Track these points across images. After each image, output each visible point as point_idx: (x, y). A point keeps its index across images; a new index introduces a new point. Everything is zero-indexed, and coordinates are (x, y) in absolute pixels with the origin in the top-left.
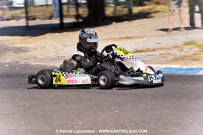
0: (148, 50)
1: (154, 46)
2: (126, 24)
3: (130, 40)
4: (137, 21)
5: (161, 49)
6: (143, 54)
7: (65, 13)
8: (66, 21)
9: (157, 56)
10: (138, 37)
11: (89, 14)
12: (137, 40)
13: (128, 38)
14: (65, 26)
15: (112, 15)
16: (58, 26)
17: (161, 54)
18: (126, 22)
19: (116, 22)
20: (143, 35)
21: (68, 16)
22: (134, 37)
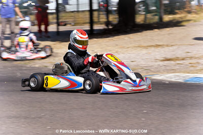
0: (177, 59)
1: (184, 55)
2: (156, 32)
3: (159, 48)
4: (168, 29)
5: (191, 58)
6: (172, 62)
7: (95, 19)
8: (96, 27)
9: (187, 65)
10: (167, 46)
11: (120, 22)
12: (166, 49)
13: (158, 46)
14: (95, 32)
15: (142, 22)
17: (190, 63)
18: (156, 30)
20: (173, 44)
21: (99, 23)
22: (164, 45)
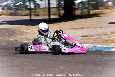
0: (90, 36)
2: (84, 20)
3: (83, 30)
4: (91, 18)
5: (98, 35)
6: (87, 38)
8: (52, 17)
9: (94, 39)
10: (88, 28)
12: (87, 30)
13: (83, 28)
14: (52, 20)
16: (47, 20)
17: (96, 38)
19: (79, 19)
20: (91, 27)
21: (54, 14)
22: (86, 28)
